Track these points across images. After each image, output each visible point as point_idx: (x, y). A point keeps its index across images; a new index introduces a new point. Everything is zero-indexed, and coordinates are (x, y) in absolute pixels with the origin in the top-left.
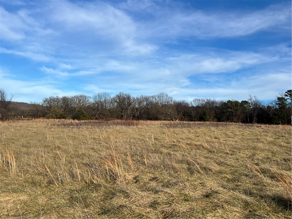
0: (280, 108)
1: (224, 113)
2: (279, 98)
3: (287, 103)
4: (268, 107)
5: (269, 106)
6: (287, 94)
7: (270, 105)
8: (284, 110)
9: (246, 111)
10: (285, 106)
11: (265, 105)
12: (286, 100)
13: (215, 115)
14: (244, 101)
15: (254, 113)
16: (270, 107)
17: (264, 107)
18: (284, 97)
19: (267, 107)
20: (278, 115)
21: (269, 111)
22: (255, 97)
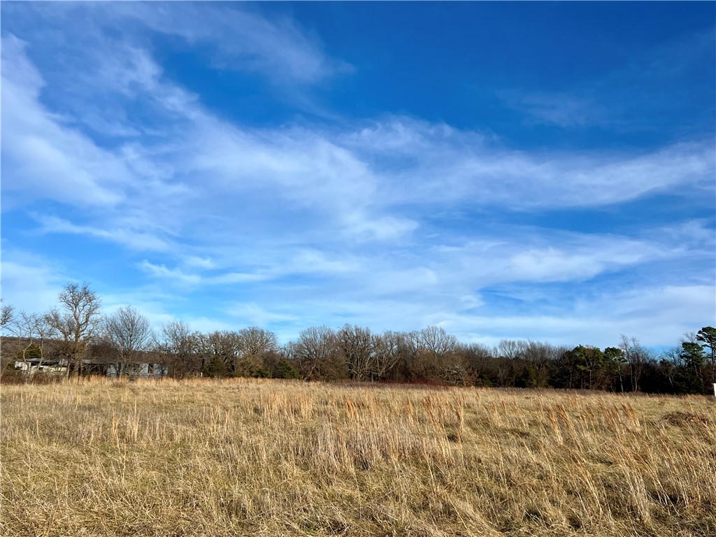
0: (689, 365)
1: (567, 373)
2: (685, 344)
3: (704, 355)
4: (664, 363)
5: (664, 360)
7: (666, 358)
8: (698, 371)
9: (616, 371)
10: (699, 362)
11: (656, 358)
12: (701, 349)
13: (548, 378)
14: (611, 349)
15: (633, 375)
16: (668, 362)
17: (655, 361)
18: (695, 341)
19: (661, 362)
21: (667, 371)
22: (634, 340)
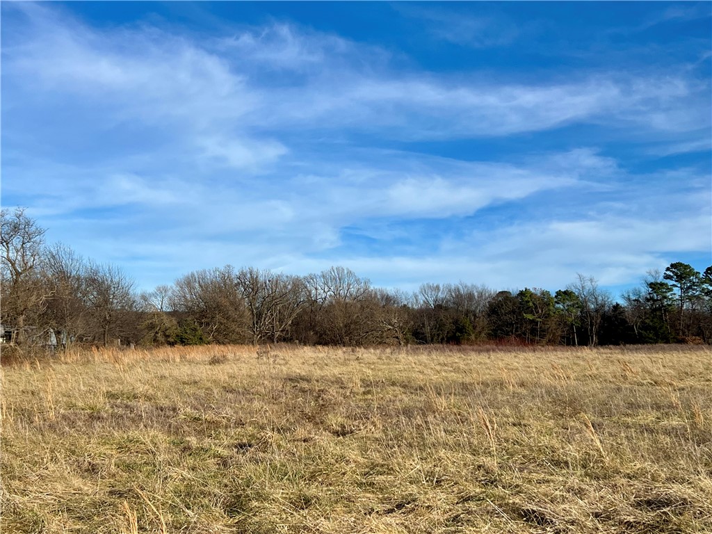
1: (510, 324)
3: (674, 297)
6: (668, 273)
9: (570, 319)
12: (670, 290)
13: (488, 330)
14: (565, 293)
15: (591, 325)
18: (664, 281)
20: (654, 328)
22: (592, 280)
